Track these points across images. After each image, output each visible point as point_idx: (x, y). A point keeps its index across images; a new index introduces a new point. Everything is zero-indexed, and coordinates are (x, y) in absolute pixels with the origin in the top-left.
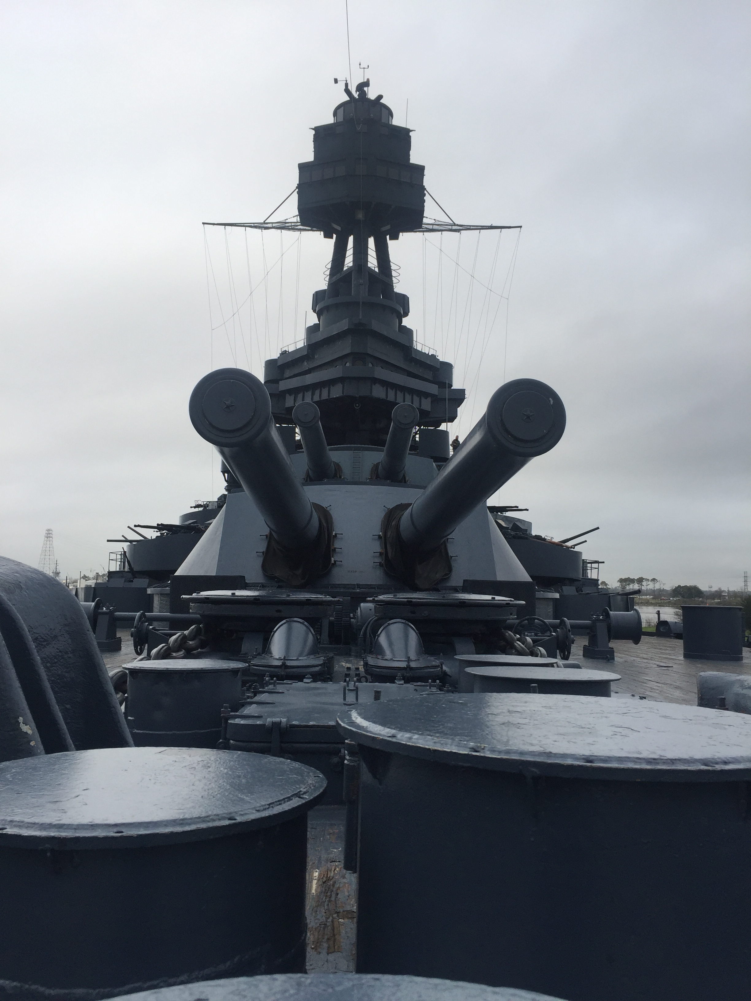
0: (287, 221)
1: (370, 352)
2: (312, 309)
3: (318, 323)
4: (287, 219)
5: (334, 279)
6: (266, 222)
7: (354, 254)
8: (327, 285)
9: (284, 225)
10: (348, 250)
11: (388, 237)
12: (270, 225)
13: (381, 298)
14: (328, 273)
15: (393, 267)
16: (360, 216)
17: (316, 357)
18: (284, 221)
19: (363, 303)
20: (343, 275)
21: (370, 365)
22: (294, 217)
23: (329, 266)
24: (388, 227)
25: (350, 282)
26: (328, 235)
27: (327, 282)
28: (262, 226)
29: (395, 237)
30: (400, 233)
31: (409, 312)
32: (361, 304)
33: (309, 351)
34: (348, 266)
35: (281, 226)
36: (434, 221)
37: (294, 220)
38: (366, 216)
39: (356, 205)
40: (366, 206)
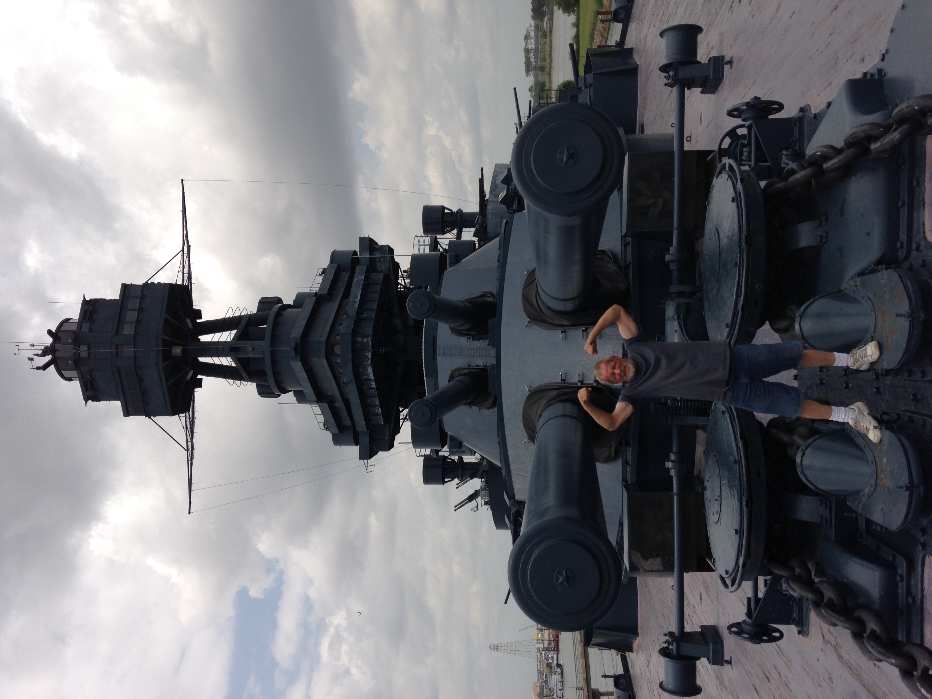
0: (185, 427)
1: (324, 338)
2: (277, 398)
3: (293, 392)
4: (183, 427)
5: (244, 375)
6: (186, 449)
7: (218, 356)
8: (251, 383)
9: (189, 430)
10: (214, 363)
11: (198, 321)
12: (190, 444)
13: (265, 326)
14: (238, 382)
15: (230, 315)
16: (177, 351)
17: (330, 394)
18: (185, 430)
19: (271, 347)
20: (241, 367)
21: (339, 337)
22: (180, 420)
23: (231, 381)
24: (188, 321)
25: (248, 359)
26: (199, 383)
27: (249, 383)
28: (190, 451)
29: (198, 314)
30: (194, 308)
31: (277, 297)
32: (272, 348)
33: (324, 401)
34: (231, 362)
35: (190, 432)
36: (180, 272)
37: (183, 419)
38: (178, 345)
39: (167, 355)
40: (167, 345)
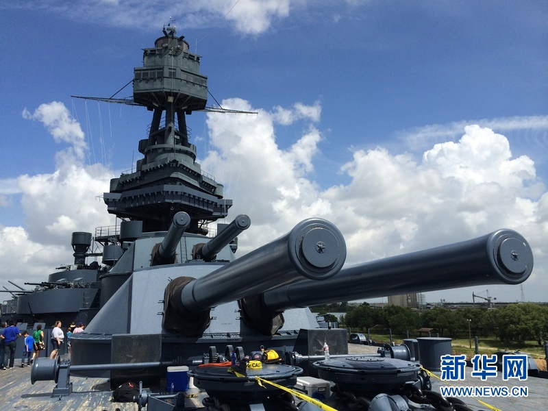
0: (126, 99)
2: (139, 151)
3: (144, 159)
5: (154, 134)
6: (111, 98)
8: (148, 137)
9: (123, 101)
11: (185, 112)
12: (114, 100)
14: (149, 130)
15: (188, 129)
16: (171, 99)
18: (123, 99)
20: (158, 132)
22: (130, 97)
23: (150, 126)
24: (186, 107)
26: (150, 109)
27: (149, 135)
28: (110, 100)
29: (189, 113)
34: (162, 127)
37: (131, 99)
38: (174, 100)
39: (169, 94)
40: (175, 95)
